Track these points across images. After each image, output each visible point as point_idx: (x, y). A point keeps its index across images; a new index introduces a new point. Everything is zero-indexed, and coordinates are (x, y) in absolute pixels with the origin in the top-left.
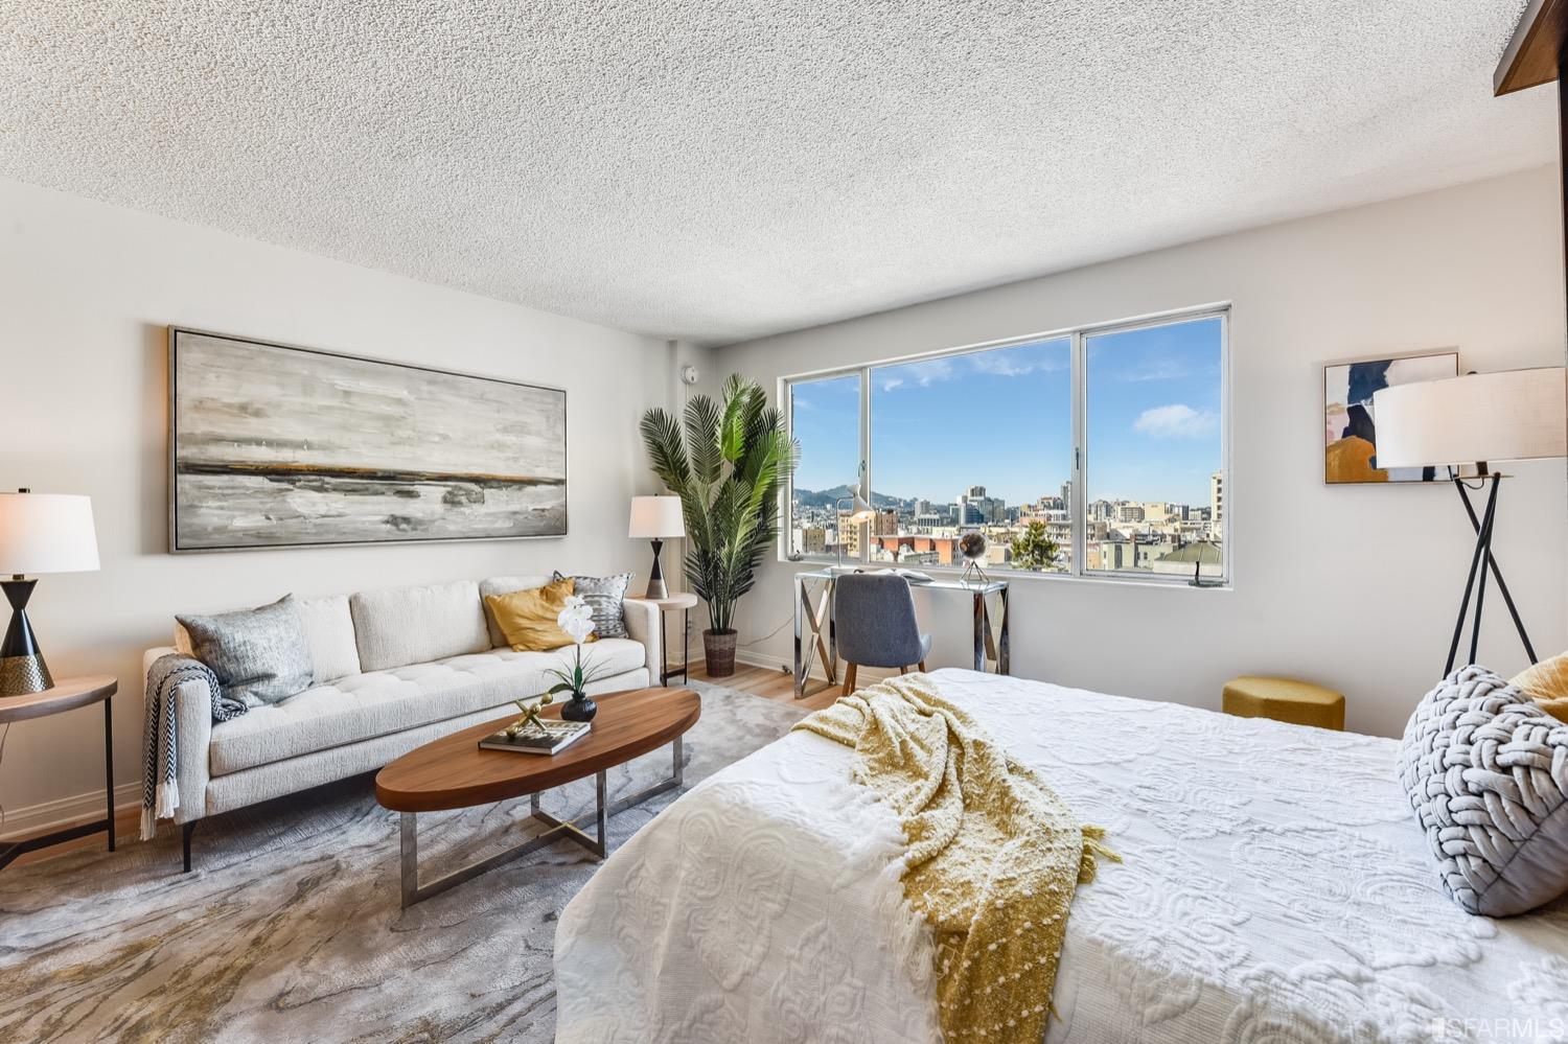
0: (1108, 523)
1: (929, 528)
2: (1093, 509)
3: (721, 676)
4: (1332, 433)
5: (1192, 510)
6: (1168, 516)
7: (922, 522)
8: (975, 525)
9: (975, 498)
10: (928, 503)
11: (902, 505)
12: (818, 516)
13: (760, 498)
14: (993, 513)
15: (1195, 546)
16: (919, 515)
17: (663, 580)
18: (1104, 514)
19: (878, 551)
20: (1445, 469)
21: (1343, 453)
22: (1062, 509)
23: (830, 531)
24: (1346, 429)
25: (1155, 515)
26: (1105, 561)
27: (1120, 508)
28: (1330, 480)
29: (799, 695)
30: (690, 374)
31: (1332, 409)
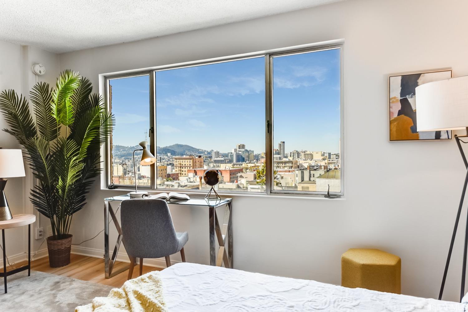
0: (298, 161)
1: (219, 164)
2: (292, 155)
3: (59, 267)
4: (393, 113)
5: (332, 155)
6: (322, 157)
7: (216, 162)
8: (240, 163)
9: (240, 150)
10: (218, 152)
11: (206, 153)
12: (163, 159)
13: (85, 150)
14: (248, 157)
15: (333, 170)
16: (214, 158)
17: (7, 208)
18: (297, 157)
19: (194, 176)
20: (445, 133)
21: (398, 124)
22: (279, 154)
23: (170, 166)
24: (399, 111)
25: (317, 157)
26: (297, 178)
27: (303, 154)
28: (392, 139)
29: (108, 274)
30: (37, 69)
31: (393, 100)
